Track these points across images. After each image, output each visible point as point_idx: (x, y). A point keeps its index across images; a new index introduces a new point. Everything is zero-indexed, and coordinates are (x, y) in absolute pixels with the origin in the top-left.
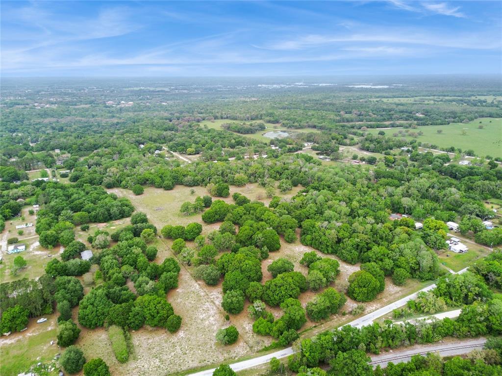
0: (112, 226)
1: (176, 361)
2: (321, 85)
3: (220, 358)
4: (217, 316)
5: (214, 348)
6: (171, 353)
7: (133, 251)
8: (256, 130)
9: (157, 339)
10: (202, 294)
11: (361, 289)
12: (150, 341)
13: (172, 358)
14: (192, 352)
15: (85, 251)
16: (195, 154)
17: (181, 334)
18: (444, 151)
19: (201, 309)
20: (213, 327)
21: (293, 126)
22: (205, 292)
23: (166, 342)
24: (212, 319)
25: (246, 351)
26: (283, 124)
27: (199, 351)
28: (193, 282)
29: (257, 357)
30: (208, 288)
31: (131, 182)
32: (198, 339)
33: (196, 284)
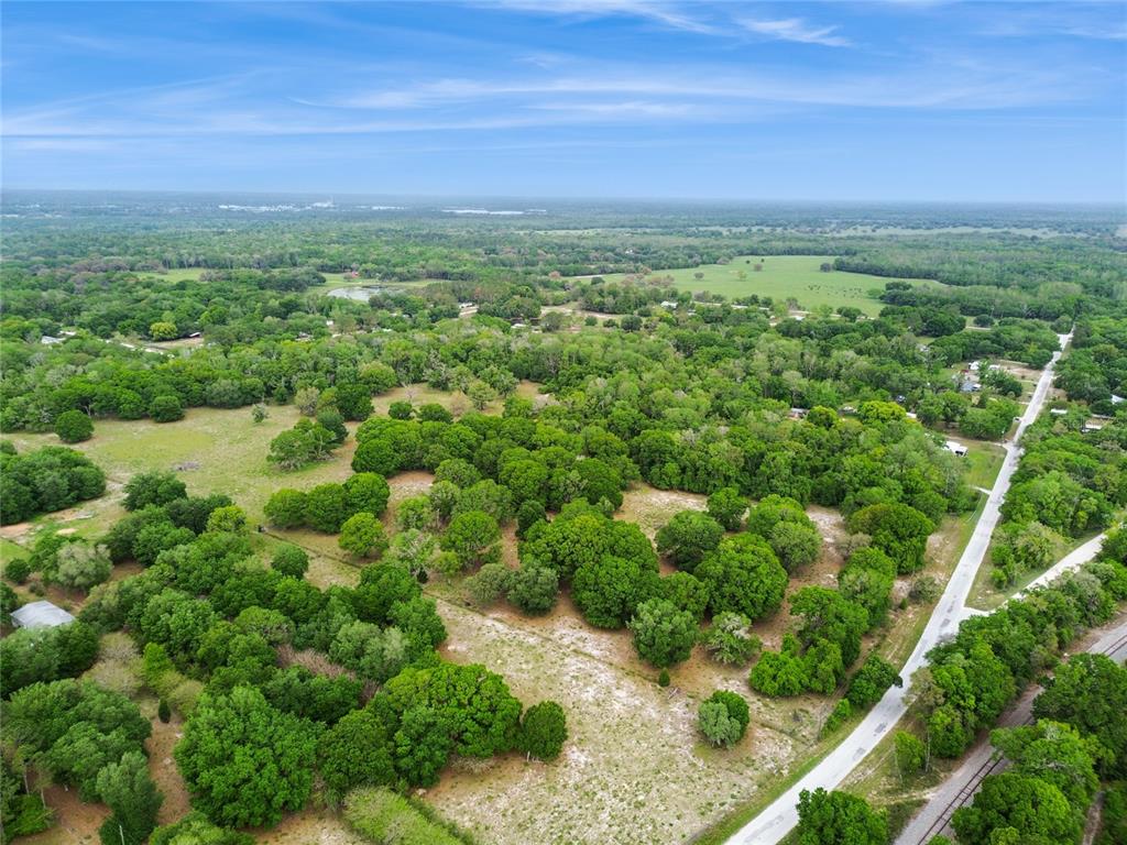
0: (59, 527)
1: (634, 835)
2: (375, 208)
3: (745, 785)
4: (627, 682)
5: (700, 764)
6: (596, 817)
7: (238, 566)
8: (309, 283)
9: (517, 790)
10: (532, 640)
11: (907, 543)
12: (502, 803)
13: (615, 828)
14: (653, 793)
15: (28, 606)
16: (178, 338)
17: (575, 755)
18: (739, 304)
19: (568, 678)
20: (644, 713)
21: (394, 274)
22: (534, 633)
23: (553, 790)
24: (622, 694)
25: (790, 748)
26: (366, 271)
27: (672, 785)
28: (478, 618)
29: (827, 753)
30: (533, 623)
31: (38, 407)
32: (636, 754)
33: (489, 623)
